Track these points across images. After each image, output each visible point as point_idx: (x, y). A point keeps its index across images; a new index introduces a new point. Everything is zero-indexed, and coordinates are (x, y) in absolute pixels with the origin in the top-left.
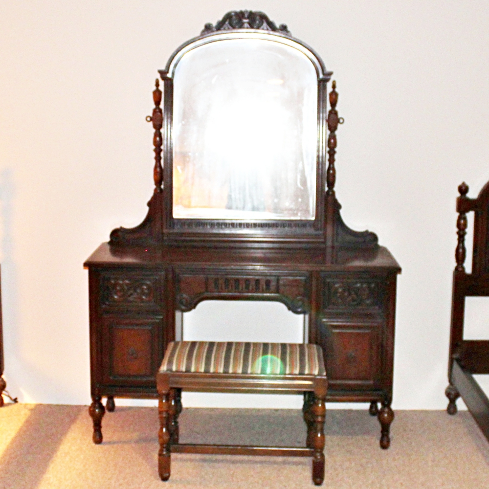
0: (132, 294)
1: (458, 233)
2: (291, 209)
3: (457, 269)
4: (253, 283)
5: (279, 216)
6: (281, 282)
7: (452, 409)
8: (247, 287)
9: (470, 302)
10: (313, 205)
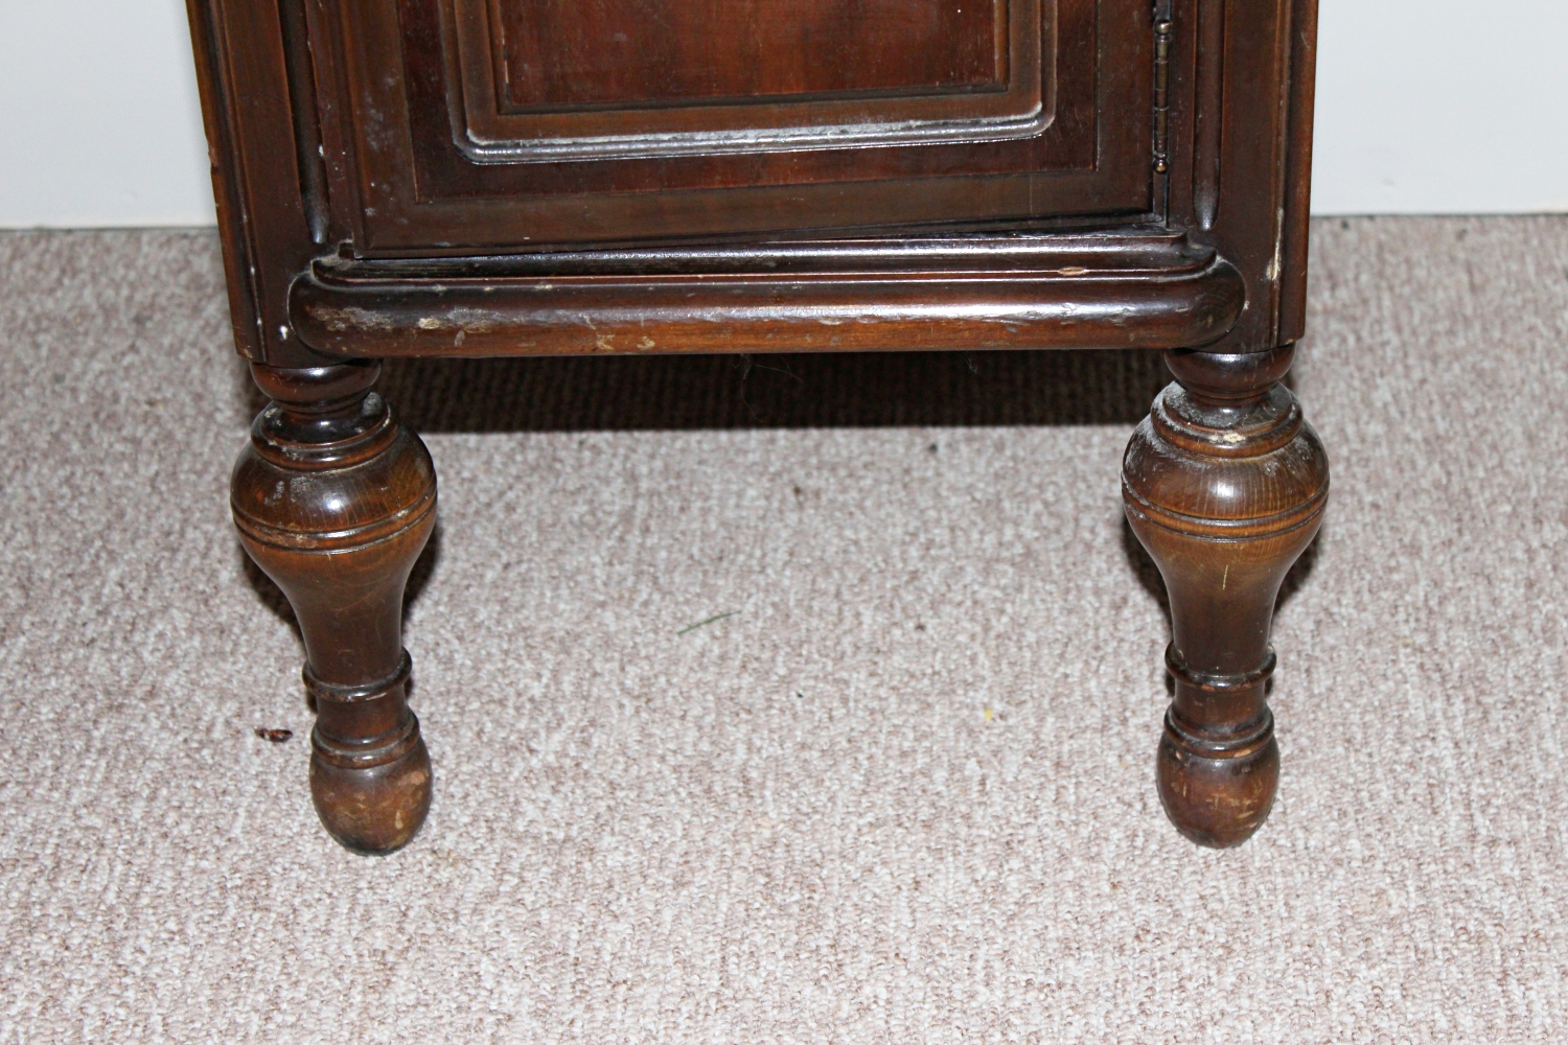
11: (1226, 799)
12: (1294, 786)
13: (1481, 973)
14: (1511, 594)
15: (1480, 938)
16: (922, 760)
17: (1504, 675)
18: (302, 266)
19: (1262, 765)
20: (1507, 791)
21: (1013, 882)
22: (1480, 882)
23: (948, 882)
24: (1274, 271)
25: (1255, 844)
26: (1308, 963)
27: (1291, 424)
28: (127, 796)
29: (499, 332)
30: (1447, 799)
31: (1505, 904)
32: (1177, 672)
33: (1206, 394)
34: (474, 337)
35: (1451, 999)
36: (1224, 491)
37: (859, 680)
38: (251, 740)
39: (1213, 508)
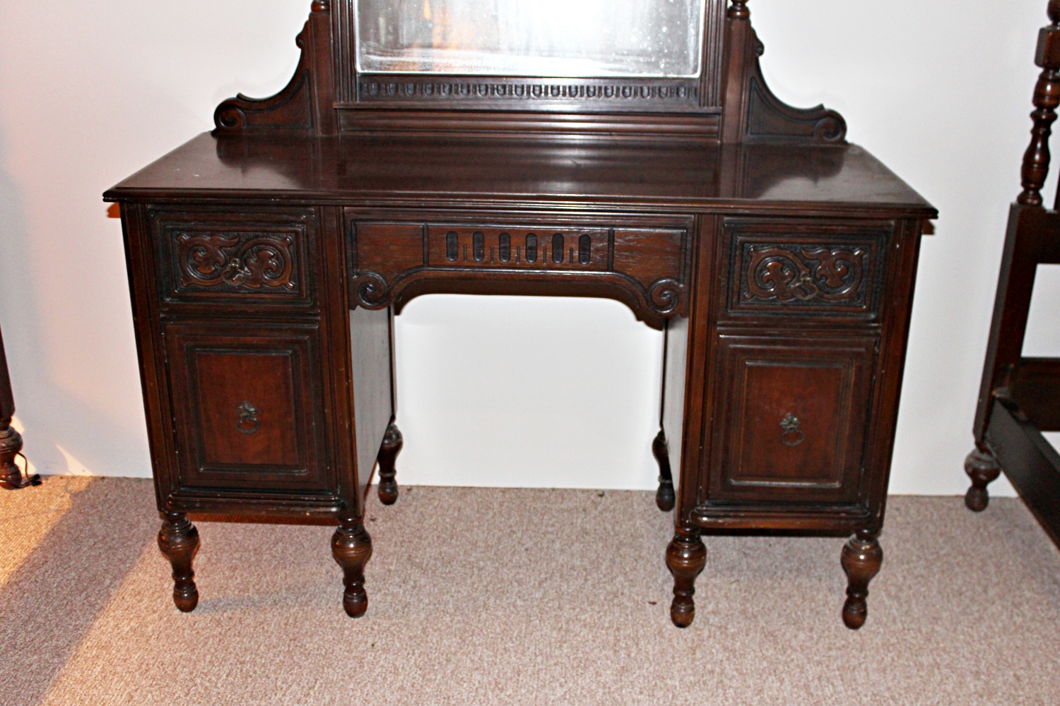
0: (235, 271)
1: (1034, 116)
2: (642, 53)
3: (1022, 199)
4: (546, 242)
5: (611, 70)
6: (618, 242)
7: (977, 499)
8: (532, 252)
9: (1047, 275)
10: (697, 41)
11: (858, 619)
12: (869, 619)
13: (912, 654)
14: (901, 579)
15: (910, 648)
16: (788, 611)
17: (903, 596)
18: (693, 508)
19: (864, 614)
20: (909, 620)
21: (815, 636)
22: (908, 637)
23: (802, 636)
24: (879, 515)
25: (861, 629)
26: (878, 652)
27: (876, 546)
28: (627, 615)
29: (734, 523)
30: (898, 621)
31: (914, 642)
32: (849, 592)
33: (861, 537)
34: (729, 524)
35: (907, 660)
36: (862, 557)
37: (771, 595)
38: (647, 604)
39: (860, 560)
